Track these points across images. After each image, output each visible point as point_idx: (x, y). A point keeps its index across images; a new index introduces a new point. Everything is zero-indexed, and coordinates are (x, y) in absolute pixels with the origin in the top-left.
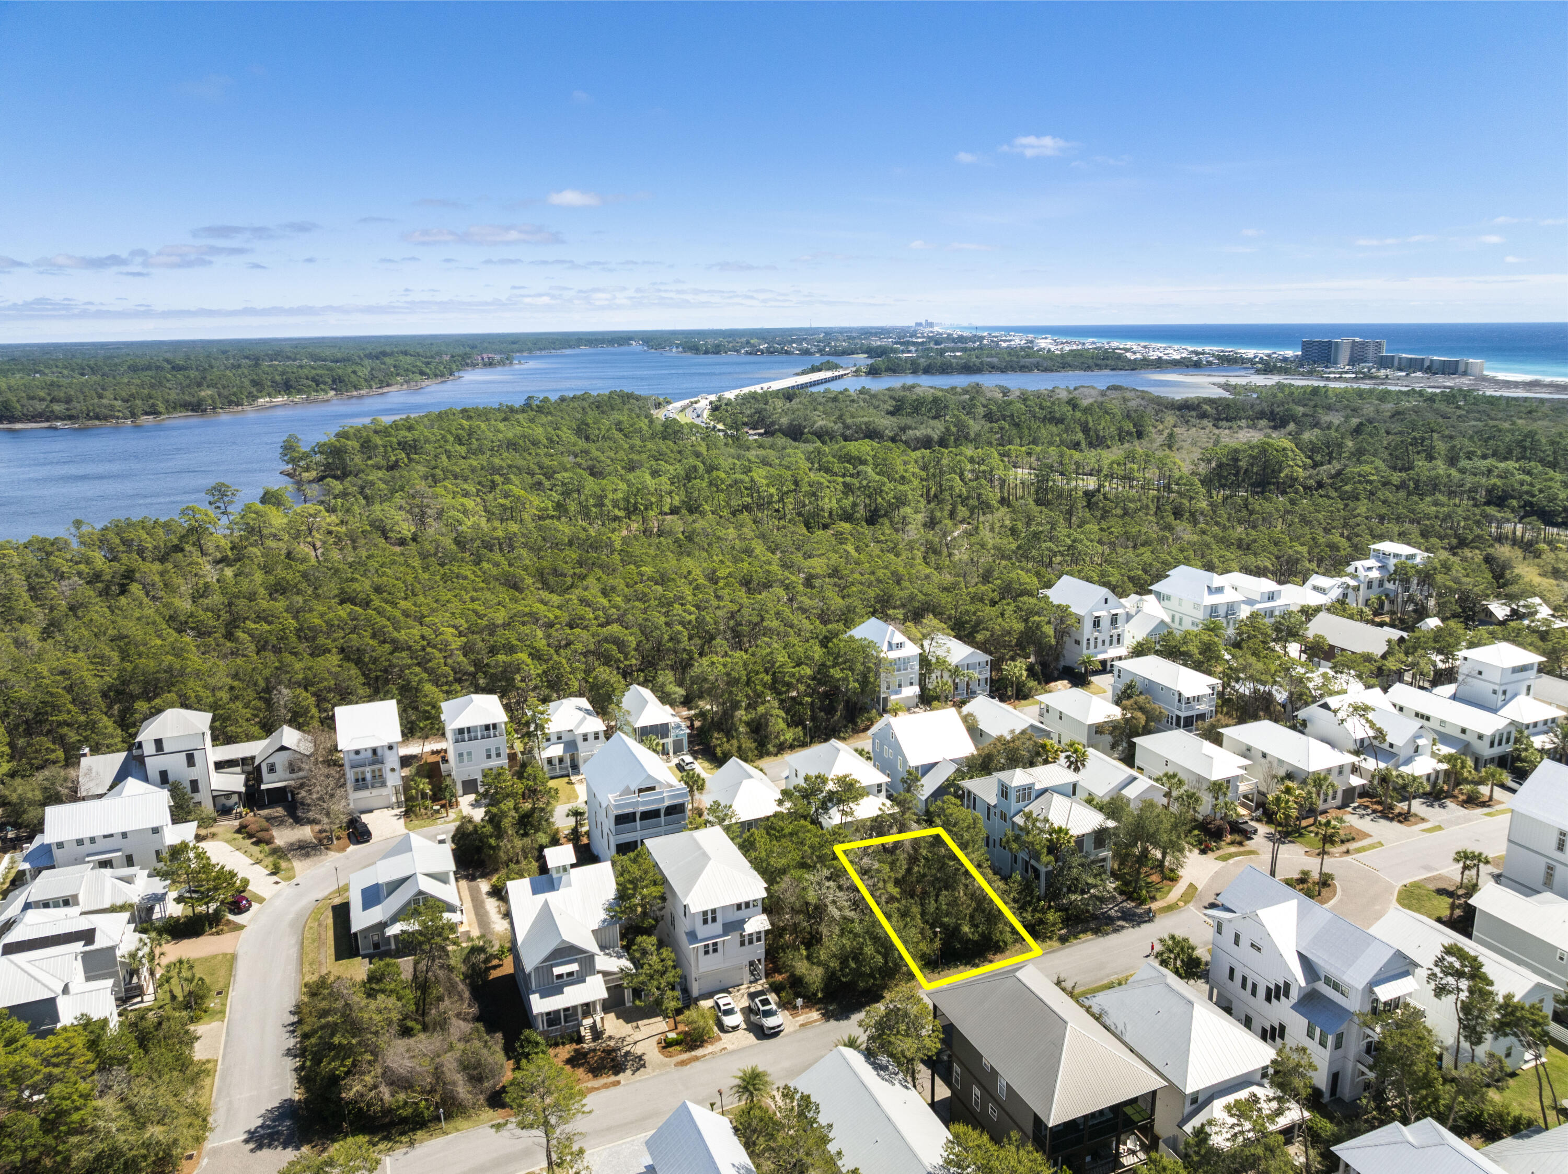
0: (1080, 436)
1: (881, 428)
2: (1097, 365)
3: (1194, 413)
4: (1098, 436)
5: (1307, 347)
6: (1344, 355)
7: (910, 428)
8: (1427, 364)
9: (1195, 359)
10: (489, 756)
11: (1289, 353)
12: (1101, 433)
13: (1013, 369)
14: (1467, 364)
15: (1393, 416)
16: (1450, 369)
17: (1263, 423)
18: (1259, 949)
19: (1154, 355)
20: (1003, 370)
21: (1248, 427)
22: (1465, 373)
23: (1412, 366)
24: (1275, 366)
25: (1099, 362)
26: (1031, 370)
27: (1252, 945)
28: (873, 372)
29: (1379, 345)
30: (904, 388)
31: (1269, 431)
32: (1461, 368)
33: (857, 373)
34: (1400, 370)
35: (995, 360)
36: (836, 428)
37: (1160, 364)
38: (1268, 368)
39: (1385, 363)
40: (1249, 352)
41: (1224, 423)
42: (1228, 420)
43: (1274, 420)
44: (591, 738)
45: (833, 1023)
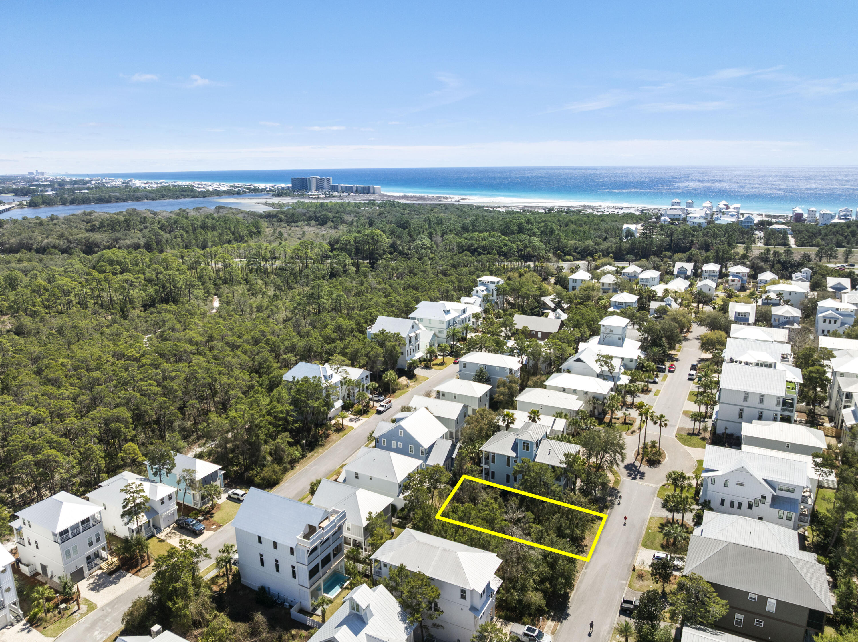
0: (231, 236)
1: (99, 241)
2: (182, 195)
3: (275, 219)
4: (240, 235)
5: (294, 181)
6: (314, 186)
7: (120, 239)
8: (355, 189)
9: (237, 190)
10: (91, 544)
11: (284, 185)
12: (241, 234)
13: (131, 200)
14: (374, 188)
15: (379, 215)
16: (366, 191)
17: (313, 222)
18: (743, 485)
19: (211, 189)
20: (125, 200)
21: (307, 225)
22: (374, 193)
23: (348, 190)
24: (282, 192)
25: (183, 193)
26: (142, 200)
27: (738, 484)
28: (32, 205)
29: (329, 180)
30: (85, 214)
31: (320, 226)
32: (371, 191)
33: (20, 205)
34: (343, 192)
35: (117, 194)
36: (62, 243)
37: (217, 193)
38: (280, 193)
39: (335, 188)
40: (262, 186)
41: (293, 224)
42: (295, 222)
43: (317, 221)
44: (166, 500)
45: (564, 622)
